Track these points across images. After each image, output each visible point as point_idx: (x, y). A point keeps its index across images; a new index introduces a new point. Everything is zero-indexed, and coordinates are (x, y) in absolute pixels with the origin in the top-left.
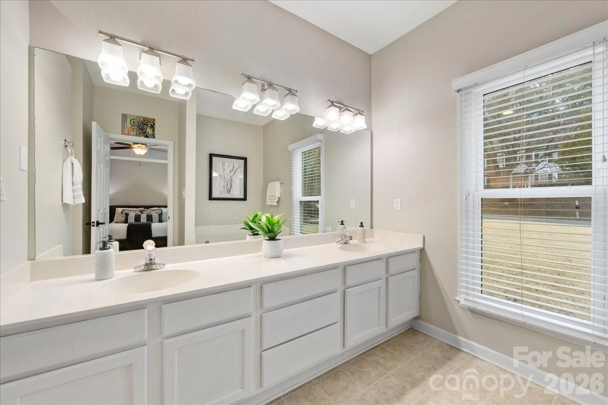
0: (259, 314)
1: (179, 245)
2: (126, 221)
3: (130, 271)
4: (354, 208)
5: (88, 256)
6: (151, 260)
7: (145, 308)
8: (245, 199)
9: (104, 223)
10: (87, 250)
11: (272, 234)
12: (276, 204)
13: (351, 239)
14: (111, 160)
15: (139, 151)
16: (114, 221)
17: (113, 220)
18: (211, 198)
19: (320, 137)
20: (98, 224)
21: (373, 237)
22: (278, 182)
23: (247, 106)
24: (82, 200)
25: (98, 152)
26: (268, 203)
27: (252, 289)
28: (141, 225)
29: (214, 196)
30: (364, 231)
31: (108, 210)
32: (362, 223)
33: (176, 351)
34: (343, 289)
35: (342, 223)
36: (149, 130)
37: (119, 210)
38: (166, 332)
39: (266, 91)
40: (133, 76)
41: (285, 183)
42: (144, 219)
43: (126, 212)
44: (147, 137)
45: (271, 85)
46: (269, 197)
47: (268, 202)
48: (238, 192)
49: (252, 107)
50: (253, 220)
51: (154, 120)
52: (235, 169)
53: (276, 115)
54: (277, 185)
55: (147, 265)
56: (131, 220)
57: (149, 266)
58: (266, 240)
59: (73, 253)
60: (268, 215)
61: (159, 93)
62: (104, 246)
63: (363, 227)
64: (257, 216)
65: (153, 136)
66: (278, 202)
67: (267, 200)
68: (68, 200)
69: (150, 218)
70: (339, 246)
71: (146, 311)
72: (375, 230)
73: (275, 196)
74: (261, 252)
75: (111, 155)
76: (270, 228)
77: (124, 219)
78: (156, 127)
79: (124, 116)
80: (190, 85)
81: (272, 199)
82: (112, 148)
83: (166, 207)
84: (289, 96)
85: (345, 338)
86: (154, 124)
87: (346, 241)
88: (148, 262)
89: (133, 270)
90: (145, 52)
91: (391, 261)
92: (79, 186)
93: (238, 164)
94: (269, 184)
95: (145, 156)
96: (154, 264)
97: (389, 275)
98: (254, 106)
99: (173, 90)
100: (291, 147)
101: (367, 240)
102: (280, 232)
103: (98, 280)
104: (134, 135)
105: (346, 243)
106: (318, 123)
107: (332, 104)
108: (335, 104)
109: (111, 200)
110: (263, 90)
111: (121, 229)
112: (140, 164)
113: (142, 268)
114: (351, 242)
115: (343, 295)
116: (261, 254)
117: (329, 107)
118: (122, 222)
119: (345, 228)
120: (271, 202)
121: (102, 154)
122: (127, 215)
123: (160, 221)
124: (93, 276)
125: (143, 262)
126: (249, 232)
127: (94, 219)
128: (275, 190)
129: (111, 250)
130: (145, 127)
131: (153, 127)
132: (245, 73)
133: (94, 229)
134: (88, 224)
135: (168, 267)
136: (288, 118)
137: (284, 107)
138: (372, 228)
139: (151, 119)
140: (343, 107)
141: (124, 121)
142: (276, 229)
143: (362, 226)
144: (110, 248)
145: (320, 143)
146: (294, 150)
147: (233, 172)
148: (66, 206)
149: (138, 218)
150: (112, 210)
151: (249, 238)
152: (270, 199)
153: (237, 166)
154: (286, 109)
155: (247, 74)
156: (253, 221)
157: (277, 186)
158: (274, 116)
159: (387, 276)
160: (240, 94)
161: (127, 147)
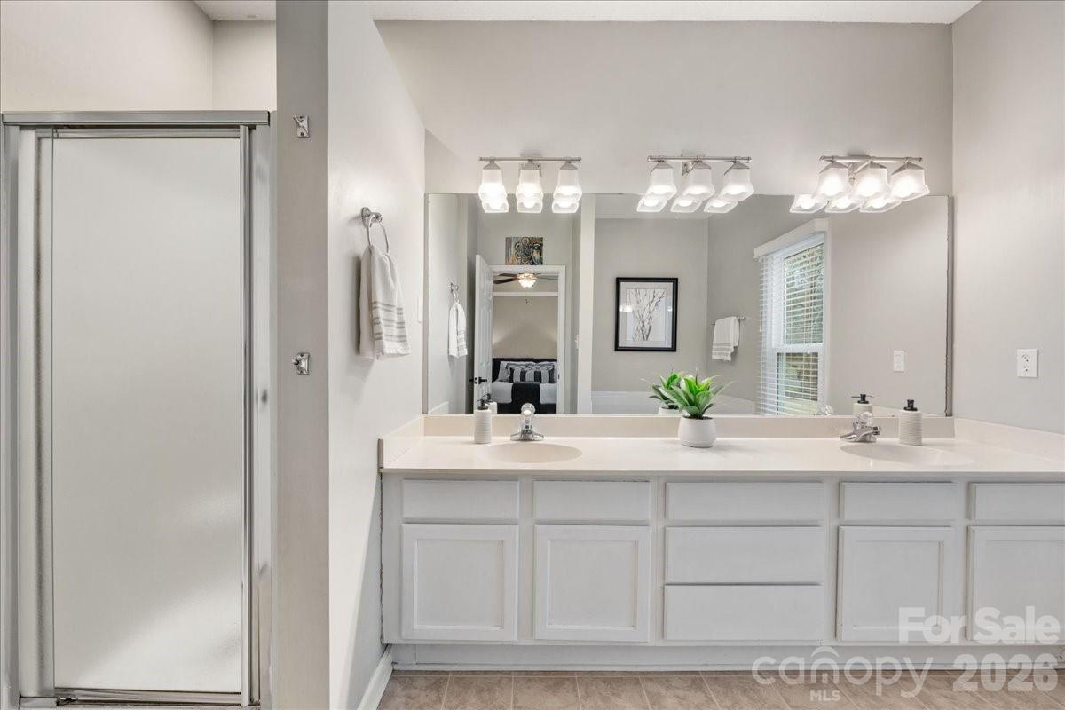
0: (661, 526)
1: (571, 413)
2: (511, 380)
3: (507, 439)
4: (902, 369)
5: (470, 415)
6: (527, 427)
7: (517, 480)
8: (673, 349)
9: (486, 380)
10: (470, 410)
11: (694, 409)
12: (729, 358)
13: (877, 433)
14: (495, 297)
15: (527, 282)
16: (499, 378)
17: (497, 377)
18: (617, 348)
19: (820, 225)
20: (481, 381)
21: (953, 435)
22: (734, 318)
23: (659, 204)
24: (465, 352)
25: (482, 291)
26: (715, 357)
27: (650, 486)
28: (527, 385)
29: (622, 344)
30: (918, 419)
31: (490, 364)
32: (911, 402)
33: (549, 543)
34: (835, 523)
35: (863, 399)
36: (536, 255)
37: (504, 364)
38: (539, 515)
39: (691, 173)
40: (512, 199)
41: (748, 318)
42: (530, 377)
43: (511, 366)
44: (533, 264)
45: (698, 161)
46: (717, 345)
47: (715, 354)
48: (662, 338)
49: (667, 205)
50: (669, 384)
51: (541, 239)
52: (656, 300)
53: (712, 207)
54: (732, 322)
55: (523, 433)
56: (517, 379)
57: (526, 436)
58: (686, 417)
59: (457, 412)
60: (690, 377)
61: (540, 212)
62: (482, 407)
63: (916, 410)
64: (675, 377)
65: (541, 262)
66: (734, 355)
67: (713, 352)
68: (454, 352)
69: (538, 376)
70: (846, 443)
71: (518, 484)
72: (957, 421)
73: (728, 344)
74: (676, 435)
75: (494, 290)
76: (693, 400)
77: (508, 376)
78: (544, 249)
79: (509, 240)
80: (575, 195)
81: (721, 349)
82: (497, 282)
83: (556, 360)
84: (733, 172)
85: (838, 621)
86: (542, 245)
87: (866, 436)
88: (525, 429)
89: (510, 438)
90: (524, 167)
91: (981, 491)
92: (463, 336)
93: (663, 291)
94: (719, 323)
95: (535, 288)
96: (531, 433)
97: (973, 522)
98: (670, 202)
99: (557, 205)
100: (759, 252)
101: (924, 440)
102: (710, 406)
103: (477, 443)
104: (518, 264)
105: (864, 440)
106: (804, 203)
107: (833, 161)
108: (838, 161)
109: (494, 351)
110: (686, 171)
111: (505, 389)
112: (526, 299)
113: (519, 436)
114: (879, 439)
115: (835, 534)
116: (676, 439)
117: (827, 168)
118: (507, 381)
119: (870, 410)
120: (720, 354)
121: (485, 294)
122: (512, 370)
123: (552, 381)
124: (472, 438)
125: (519, 430)
126: (663, 404)
127: (476, 375)
128: (729, 332)
129: (488, 410)
130: (532, 250)
131: (540, 249)
132: (653, 155)
133: (476, 386)
134: (471, 381)
135: (548, 440)
136: (734, 209)
137: (724, 192)
138: (949, 414)
139: (539, 239)
140: (859, 160)
141: (508, 248)
142: (702, 401)
143: (911, 406)
144: (487, 408)
145: (822, 236)
146: (766, 255)
147: (653, 305)
148: (451, 358)
149: (523, 374)
150: (496, 363)
151: (663, 413)
152: (717, 349)
153: (660, 295)
154: (727, 195)
155: (656, 155)
156: (668, 386)
157: (732, 324)
158: (706, 210)
159: (968, 522)
160: (647, 188)
161: (513, 278)
